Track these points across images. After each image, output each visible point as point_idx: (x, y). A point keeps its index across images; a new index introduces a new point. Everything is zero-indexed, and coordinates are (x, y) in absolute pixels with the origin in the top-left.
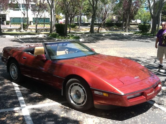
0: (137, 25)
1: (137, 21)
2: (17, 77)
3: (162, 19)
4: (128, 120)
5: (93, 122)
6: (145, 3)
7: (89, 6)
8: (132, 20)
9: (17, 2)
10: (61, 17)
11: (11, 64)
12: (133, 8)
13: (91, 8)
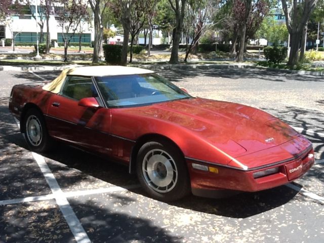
0: (261, 50)
1: (260, 42)
2: (40, 142)
3: (309, 38)
4: (253, 216)
5: (191, 220)
6: (277, 6)
7: (166, 11)
8: (250, 40)
9: (27, 3)
10: (112, 32)
11: (29, 116)
12: (252, 16)
13: (172, 16)
